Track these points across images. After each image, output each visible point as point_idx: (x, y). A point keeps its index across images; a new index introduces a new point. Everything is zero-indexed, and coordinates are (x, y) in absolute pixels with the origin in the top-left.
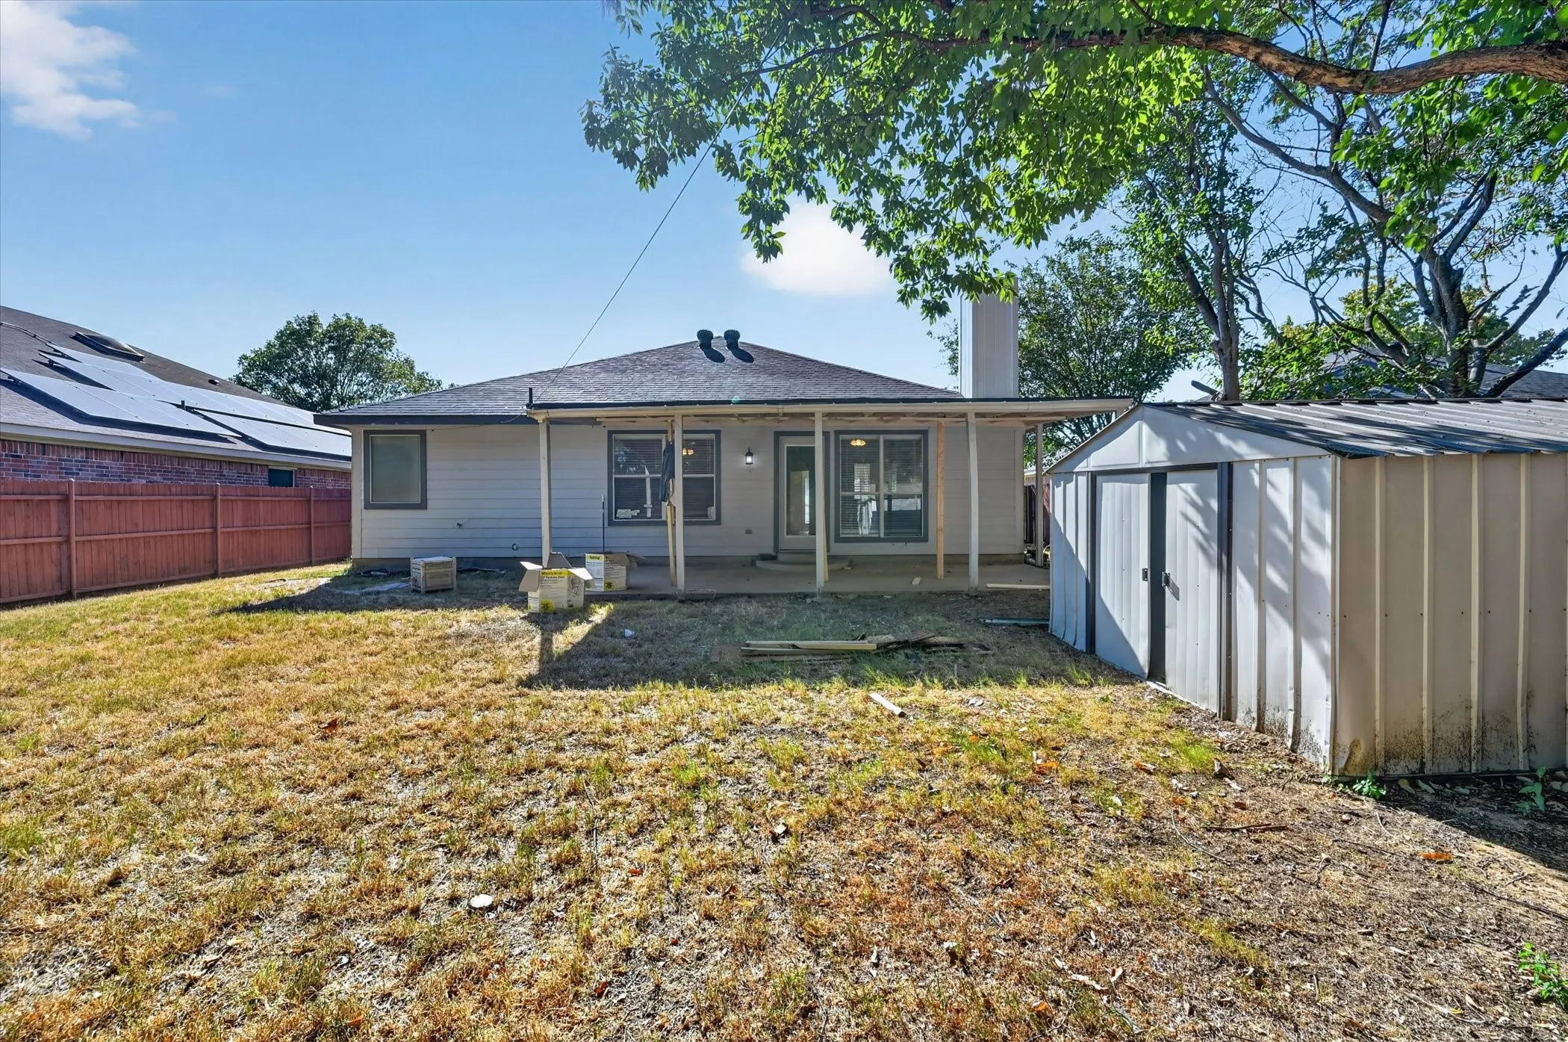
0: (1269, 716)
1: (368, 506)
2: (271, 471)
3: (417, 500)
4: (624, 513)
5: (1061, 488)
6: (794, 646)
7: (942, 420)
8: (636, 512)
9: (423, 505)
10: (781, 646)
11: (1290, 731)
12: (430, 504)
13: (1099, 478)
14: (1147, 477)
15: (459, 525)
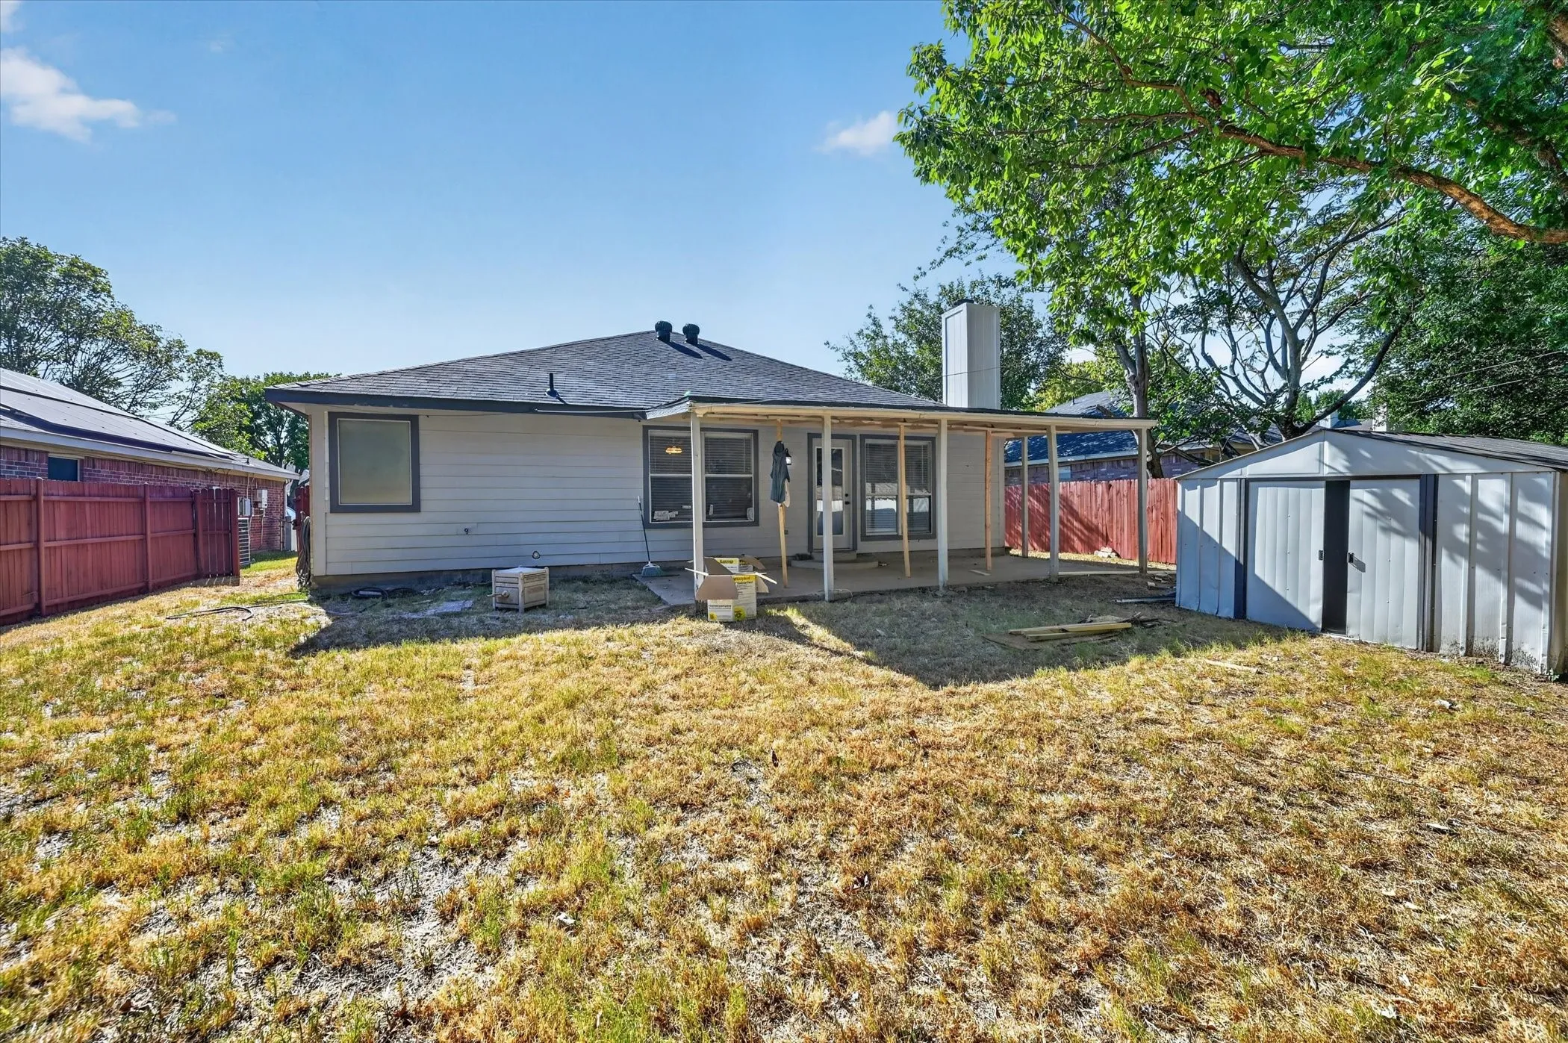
0: (1477, 644)
1: (336, 508)
2: (51, 461)
3: (408, 500)
4: (663, 515)
5: (1197, 492)
6: (1064, 630)
7: (990, 430)
8: (673, 514)
9: (415, 507)
10: (1052, 631)
11: (1502, 650)
12: (424, 505)
13: (1251, 484)
14: (1323, 483)
15: (467, 530)
